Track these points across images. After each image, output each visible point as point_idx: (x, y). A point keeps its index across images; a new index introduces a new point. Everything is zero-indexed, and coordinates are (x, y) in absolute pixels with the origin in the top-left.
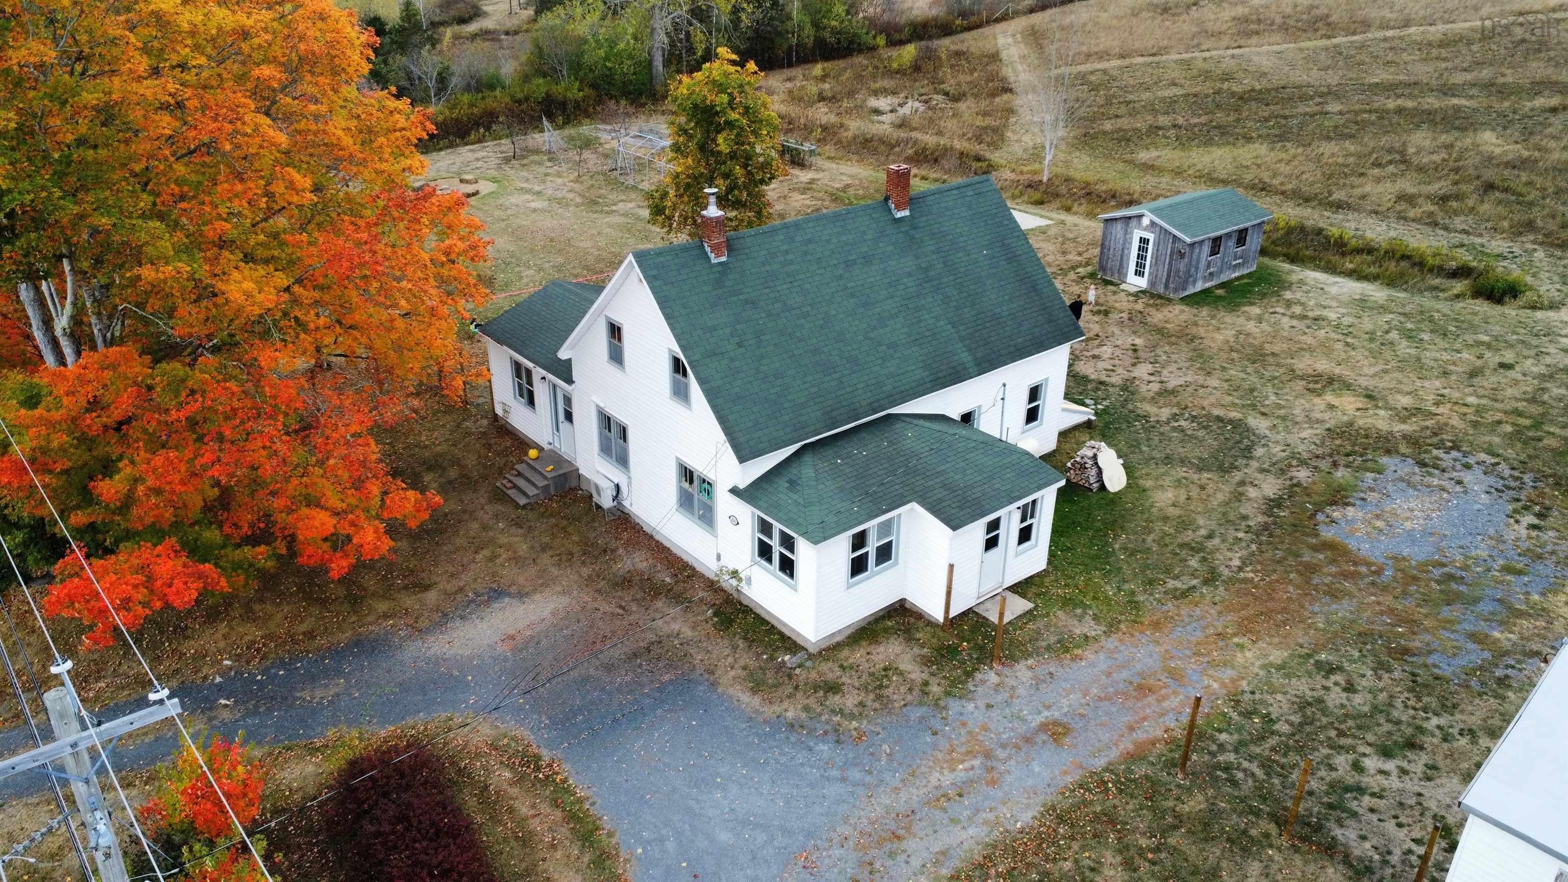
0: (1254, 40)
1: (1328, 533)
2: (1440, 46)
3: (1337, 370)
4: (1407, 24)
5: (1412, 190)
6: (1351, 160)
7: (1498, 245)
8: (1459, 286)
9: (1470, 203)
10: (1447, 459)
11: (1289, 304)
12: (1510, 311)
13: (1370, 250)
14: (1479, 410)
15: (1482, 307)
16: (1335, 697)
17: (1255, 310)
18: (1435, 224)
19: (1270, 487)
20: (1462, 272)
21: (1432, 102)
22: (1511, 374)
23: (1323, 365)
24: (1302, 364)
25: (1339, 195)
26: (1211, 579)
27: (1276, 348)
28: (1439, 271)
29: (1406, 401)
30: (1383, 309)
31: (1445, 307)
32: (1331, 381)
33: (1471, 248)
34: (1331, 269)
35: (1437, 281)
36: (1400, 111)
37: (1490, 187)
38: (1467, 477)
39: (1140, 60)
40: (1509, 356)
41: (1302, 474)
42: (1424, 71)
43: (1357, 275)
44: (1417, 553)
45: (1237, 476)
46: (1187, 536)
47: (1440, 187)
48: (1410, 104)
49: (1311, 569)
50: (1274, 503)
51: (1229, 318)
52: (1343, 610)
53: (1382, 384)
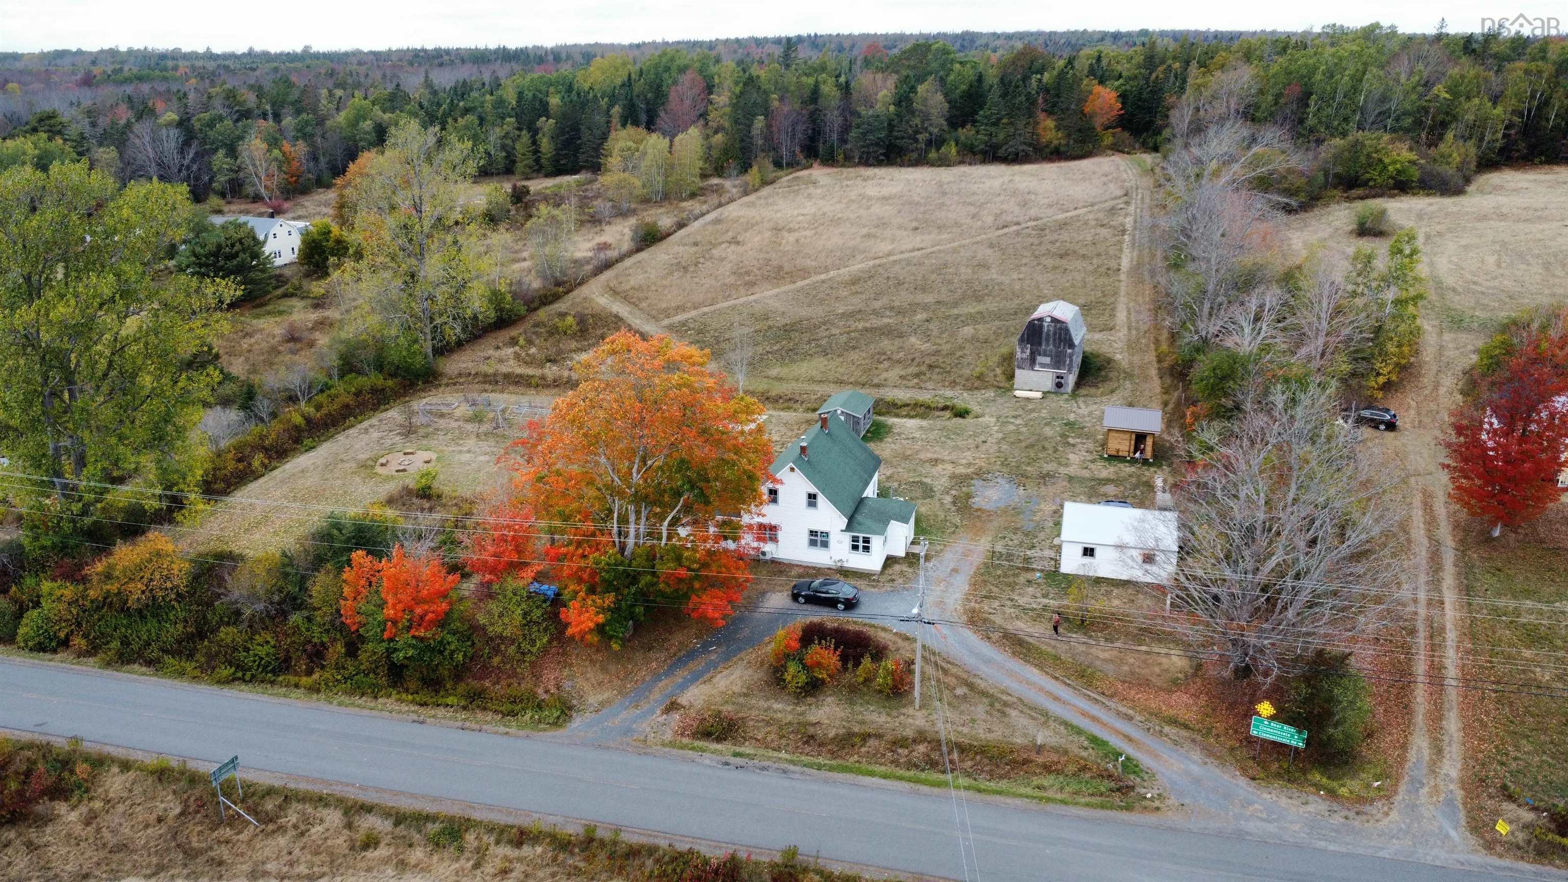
0: (756, 289)
1: (975, 506)
2: (853, 284)
3: (935, 456)
4: (827, 270)
5: (902, 373)
6: (867, 361)
7: (949, 393)
8: (948, 414)
9: (928, 375)
10: (989, 476)
11: (899, 434)
12: (969, 420)
13: (908, 405)
14: (988, 459)
15: (959, 420)
16: (1010, 543)
17: (889, 440)
18: (921, 388)
19: (948, 499)
20: (945, 408)
21: (876, 322)
22: (988, 444)
23: (929, 455)
24: (922, 456)
25: (876, 381)
26: (957, 527)
27: (909, 452)
28: (937, 409)
29: (964, 461)
30: (932, 430)
31: (947, 423)
32: (936, 460)
33: (940, 396)
34: (897, 416)
35: (938, 413)
36: (866, 330)
37: (930, 367)
38: (999, 480)
39: (706, 309)
40: (983, 438)
41: (954, 492)
42: (856, 302)
43: (908, 416)
44: (1002, 505)
45: (936, 498)
46: (940, 518)
47: (913, 370)
48: (868, 325)
49: (979, 517)
50: (954, 503)
51: (883, 445)
52: (995, 523)
53: (953, 457)
